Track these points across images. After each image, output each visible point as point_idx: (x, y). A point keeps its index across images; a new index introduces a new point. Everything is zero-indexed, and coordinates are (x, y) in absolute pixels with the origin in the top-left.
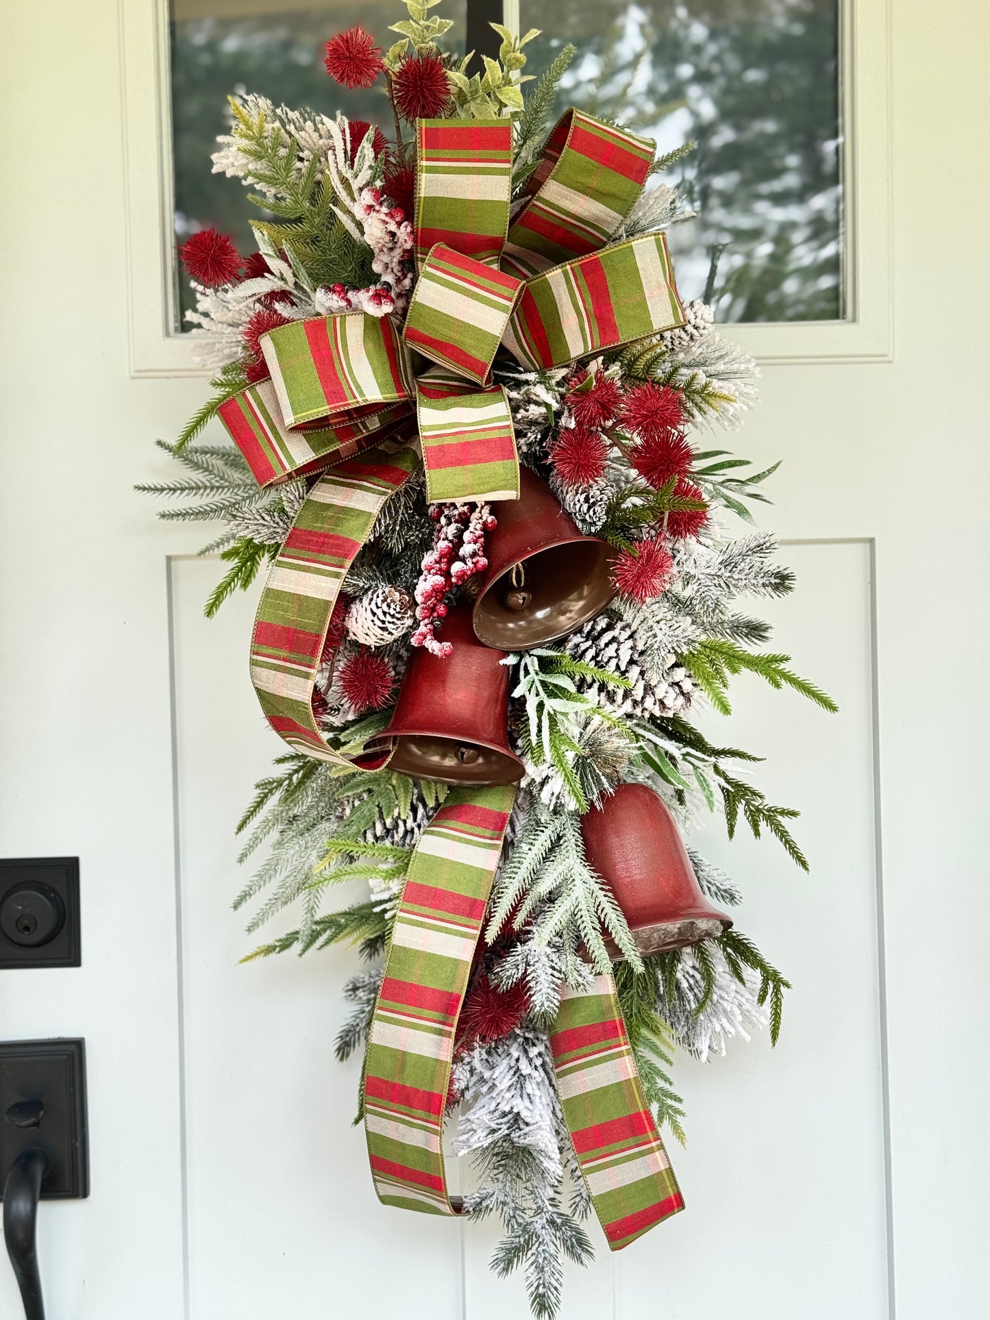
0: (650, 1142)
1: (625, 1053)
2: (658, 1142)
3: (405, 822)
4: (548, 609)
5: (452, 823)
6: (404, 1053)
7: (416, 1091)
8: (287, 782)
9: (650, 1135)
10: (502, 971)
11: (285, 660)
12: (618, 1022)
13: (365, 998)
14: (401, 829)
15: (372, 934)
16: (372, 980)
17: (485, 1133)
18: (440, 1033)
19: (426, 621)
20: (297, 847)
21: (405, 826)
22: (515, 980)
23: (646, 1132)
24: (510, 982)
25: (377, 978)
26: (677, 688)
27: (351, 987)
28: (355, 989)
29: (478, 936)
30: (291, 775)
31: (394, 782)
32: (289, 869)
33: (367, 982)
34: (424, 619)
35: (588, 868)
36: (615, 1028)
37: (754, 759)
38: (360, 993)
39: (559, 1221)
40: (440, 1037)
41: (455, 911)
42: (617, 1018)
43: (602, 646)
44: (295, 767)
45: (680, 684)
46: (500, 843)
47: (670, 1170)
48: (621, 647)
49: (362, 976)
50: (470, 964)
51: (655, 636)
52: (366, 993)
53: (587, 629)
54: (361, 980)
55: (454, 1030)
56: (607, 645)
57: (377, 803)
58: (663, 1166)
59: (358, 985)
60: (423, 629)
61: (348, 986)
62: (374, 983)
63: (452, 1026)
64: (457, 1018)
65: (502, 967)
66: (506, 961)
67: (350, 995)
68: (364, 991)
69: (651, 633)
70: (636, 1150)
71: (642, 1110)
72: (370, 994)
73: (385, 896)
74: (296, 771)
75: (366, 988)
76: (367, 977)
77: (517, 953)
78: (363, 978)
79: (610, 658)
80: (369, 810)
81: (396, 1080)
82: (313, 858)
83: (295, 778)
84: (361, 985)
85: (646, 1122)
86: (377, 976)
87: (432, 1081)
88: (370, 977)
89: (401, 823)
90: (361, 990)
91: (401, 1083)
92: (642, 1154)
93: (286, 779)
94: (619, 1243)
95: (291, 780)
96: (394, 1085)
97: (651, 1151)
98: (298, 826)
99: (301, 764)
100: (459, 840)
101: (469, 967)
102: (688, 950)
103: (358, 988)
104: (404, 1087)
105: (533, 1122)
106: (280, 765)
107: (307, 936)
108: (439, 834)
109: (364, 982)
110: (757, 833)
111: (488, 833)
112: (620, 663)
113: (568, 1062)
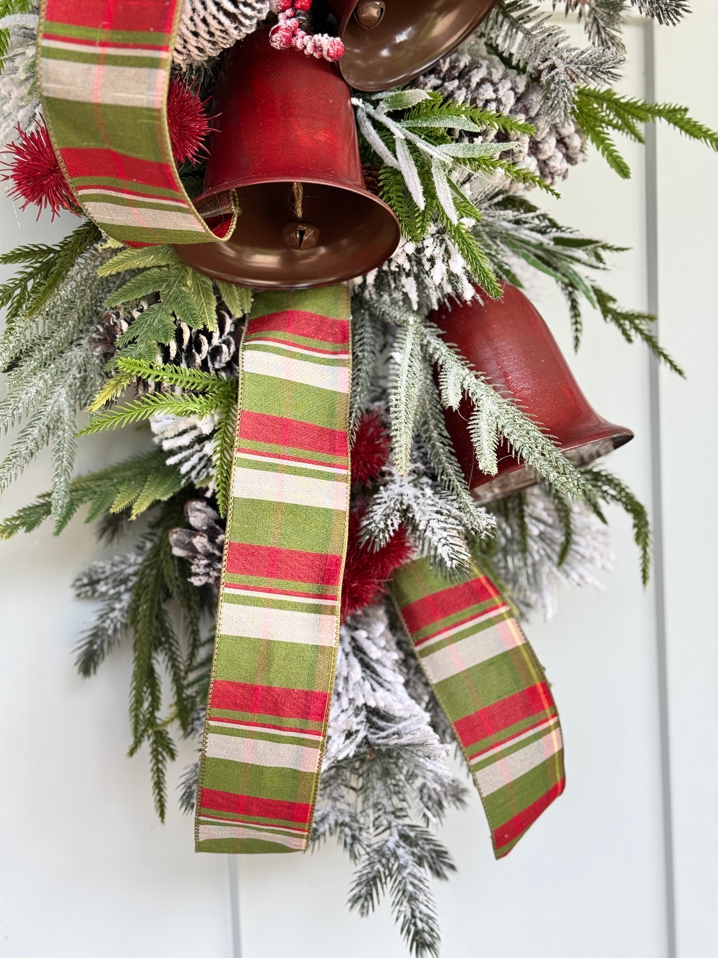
0: (547, 720)
1: (506, 616)
2: (555, 719)
3: (209, 336)
4: (410, 29)
5: (279, 335)
6: (269, 643)
7: (288, 692)
8: (18, 292)
9: (548, 711)
10: (370, 524)
11: (104, 44)
12: (484, 581)
13: (112, 592)
14: (205, 348)
15: (163, 495)
16: (115, 569)
17: (343, 737)
18: (318, 610)
19: (289, 12)
20: (41, 384)
21: (210, 343)
22: (392, 534)
23: (543, 708)
24: (387, 536)
25: (123, 566)
26: (561, 145)
27: (85, 581)
28: (93, 583)
29: (349, 478)
30: (26, 280)
31: (189, 283)
32: (30, 415)
33: (108, 573)
34: (283, 11)
35: (483, 378)
36: (483, 588)
37: (618, 249)
38: (102, 588)
39: (412, 834)
40: (317, 616)
41: (312, 446)
42: (481, 576)
43: (473, 85)
44: (29, 270)
45: (567, 140)
46: (348, 357)
47: (561, 752)
48: (500, 86)
49: (101, 564)
50: (348, 514)
51: (553, 67)
52: (110, 586)
53: (445, 67)
54: (100, 570)
55: (338, 604)
56: (479, 85)
57: (171, 312)
58: (556, 749)
59: (95, 578)
60: (285, 22)
61: (79, 580)
62: (121, 572)
63: (334, 598)
64: (340, 588)
65: (367, 520)
66: (372, 512)
67: (86, 592)
68: (106, 584)
69: (548, 63)
70: (531, 732)
71: (538, 683)
72: (117, 586)
73: (185, 440)
74: (31, 275)
75: (110, 580)
76: (108, 567)
77: (383, 500)
78: (103, 568)
79: (487, 102)
80: (160, 321)
81: (260, 682)
82: (62, 399)
83: (30, 284)
84: (103, 576)
85: (543, 696)
86: (122, 562)
87: (312, 675)
88: (113, 565)
89: (204, 339)
90: (102, 583)
91: (265, 684)
92: (537, 737)
93: (17, 286)
94: (504, 849)
95: (25, 287)
96: (255, 689)
97: (548, 731)
98: (40, 351)
99: (38, 265)
100: (293, 355)
101: (347, 518)
102: (536, 490)
103: (98, 582)
104: (269, 690)
105: (407, 715)
106: (9, 265)
107: (62, 507)
108: (265, 349)
109: (103, 573)
110: (629, 340)
111: (328, 346)
112: (501, 108)
113: (433, 636)
